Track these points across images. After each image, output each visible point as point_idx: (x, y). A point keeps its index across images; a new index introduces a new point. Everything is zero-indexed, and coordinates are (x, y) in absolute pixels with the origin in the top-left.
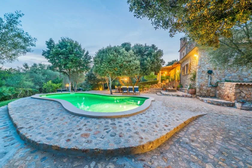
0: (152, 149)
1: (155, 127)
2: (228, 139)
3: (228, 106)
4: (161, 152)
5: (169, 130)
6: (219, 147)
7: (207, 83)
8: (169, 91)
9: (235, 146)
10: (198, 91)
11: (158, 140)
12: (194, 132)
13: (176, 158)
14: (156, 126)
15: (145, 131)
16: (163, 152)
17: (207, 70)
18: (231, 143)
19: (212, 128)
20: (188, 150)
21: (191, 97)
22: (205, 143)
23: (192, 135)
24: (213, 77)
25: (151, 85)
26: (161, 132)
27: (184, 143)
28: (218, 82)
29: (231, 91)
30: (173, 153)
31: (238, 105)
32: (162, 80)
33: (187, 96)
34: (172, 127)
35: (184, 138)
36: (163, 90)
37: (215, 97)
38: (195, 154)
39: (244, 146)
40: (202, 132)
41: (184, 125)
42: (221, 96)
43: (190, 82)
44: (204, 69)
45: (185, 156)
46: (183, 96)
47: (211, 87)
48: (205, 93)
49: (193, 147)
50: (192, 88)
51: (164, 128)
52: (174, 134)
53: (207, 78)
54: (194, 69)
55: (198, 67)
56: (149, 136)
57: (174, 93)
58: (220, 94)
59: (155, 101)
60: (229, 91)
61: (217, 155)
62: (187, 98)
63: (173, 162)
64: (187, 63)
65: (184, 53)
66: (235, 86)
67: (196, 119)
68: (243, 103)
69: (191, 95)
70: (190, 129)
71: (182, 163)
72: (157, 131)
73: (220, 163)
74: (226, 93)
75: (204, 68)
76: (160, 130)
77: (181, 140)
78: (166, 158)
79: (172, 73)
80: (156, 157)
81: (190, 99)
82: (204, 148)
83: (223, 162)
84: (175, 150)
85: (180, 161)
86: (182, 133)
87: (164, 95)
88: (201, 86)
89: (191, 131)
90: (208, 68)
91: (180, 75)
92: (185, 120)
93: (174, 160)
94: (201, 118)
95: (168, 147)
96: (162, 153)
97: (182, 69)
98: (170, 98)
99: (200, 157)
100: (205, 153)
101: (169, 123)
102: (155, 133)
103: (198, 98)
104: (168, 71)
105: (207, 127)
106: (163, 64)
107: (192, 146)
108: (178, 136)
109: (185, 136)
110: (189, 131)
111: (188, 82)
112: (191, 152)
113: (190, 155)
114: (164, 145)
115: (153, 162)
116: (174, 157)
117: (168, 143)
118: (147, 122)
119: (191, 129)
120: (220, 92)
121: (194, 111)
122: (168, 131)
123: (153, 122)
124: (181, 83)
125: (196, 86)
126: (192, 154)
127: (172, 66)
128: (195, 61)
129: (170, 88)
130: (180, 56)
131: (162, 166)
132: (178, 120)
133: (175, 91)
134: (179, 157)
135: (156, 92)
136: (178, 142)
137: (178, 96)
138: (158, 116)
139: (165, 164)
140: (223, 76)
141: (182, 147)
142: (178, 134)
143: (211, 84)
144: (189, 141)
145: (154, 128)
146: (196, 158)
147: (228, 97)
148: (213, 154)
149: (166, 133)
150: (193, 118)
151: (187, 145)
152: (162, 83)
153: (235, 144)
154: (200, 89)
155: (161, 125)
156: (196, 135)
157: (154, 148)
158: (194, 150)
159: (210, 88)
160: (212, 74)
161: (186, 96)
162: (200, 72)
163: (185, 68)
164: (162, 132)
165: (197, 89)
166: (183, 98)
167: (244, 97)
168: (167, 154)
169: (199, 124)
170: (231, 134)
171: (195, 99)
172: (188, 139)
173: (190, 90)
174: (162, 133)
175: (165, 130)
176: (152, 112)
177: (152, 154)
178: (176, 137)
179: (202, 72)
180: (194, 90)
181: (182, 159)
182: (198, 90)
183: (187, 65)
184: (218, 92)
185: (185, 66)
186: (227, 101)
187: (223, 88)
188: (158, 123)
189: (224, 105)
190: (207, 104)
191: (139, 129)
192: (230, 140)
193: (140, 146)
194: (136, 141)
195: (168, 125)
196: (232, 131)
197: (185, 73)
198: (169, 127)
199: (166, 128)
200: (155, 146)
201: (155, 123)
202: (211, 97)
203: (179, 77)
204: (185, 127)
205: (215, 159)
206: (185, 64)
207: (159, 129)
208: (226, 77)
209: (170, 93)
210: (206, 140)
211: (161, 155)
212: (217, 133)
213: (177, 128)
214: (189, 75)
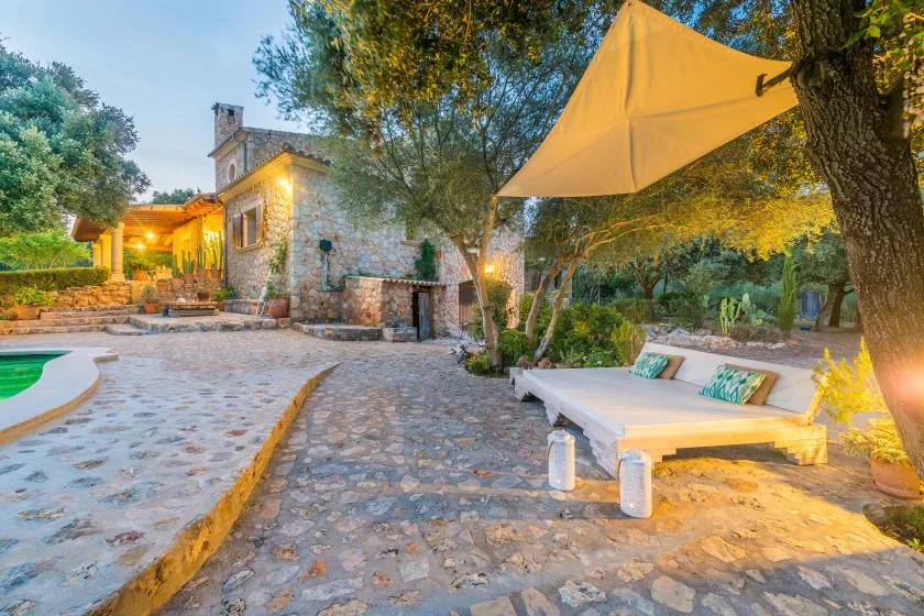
0: (207, 555)
1: (183, 456)
2: (405, 407)
3: (370, 340)
4: (255, 542)
5: (257, 440)
6: (402, 431)
7: (318, 280)
8: (182, 311)
9: (423, 415)
10: (297, 305)
11: (228, 498)
12: (330, 422)
13: (321, 523)
14: (192, 450)
15: (136, 496)
16: (266, 534)
17: (317, 237)
18: (415, 412)
19: (365, 395)
20: (345, 476)
21: (276, 327)
22: (371, 437)
23: (330, 430)
24: (333, 260)
25: (56, 293)
26: (225, 462)
27: (320, 464)
28: (344, 277)
29: (374, 300)
30: (302, 512)
31: (388, 332)
32: (132, 269)
33: (260, 323)
34: (264, 429)
35: (312, 451)
36: (142, 311)
37: (339, 320)
38: (363, 476)
39: (435, 410)
40: (352, 414)
41: (295, 411)
42: (353, 317)
43: (269, 275)
44: (309, 235)
45: (345, 498)
46: (248, 327)
47: (331, 291)
48: (314, 310)
49: (353, 460)
50: (278, 297)
51: (233, 444)
52: (275, 452)
53: (319, 263)
54: (278, 230)
55: (292, 223)
56: (176, 502)
57: (206, 320)
58: (350, 311)
59: (115, 359)
60: (369, 299)
61: (407, 449)
62: (262, 333)
63: (318, 542)
64: (251, 207)
65: (233, 166)
66: (381, 284)
67: (318, 385)
68: (396, 326)
69: (274, 321)
70: (316, 416)
71: (347, 525)
72: (208, 464)
73: (421, 462)
74: (364, 306)
75: (310, 230)
76: (219, 457)
77: (307, 460)
78: (288, 546)
79: (182, 239)
80: (247, 572)
81: (272, 334)
82: (375, 448)
83: (424, 458)
84: (304, 499)
85: (337, 522)
86: (299, 439)
87: (154, 329)
88: (305, 287)
89: (322, 421)
90: (320, 231)
91: (225, 252)
92: (293, 395)
93: (318, 534)
94: (329, 380)
95: (273, 506)
96: (259, 542)
97: (230, 225)
98: (191, 338)
99: (380, 475)
100: (383, 458)
101: (243, 421)
102: (201, 480)
103: (297, 329)
104: (161, 229)
105: (354, 395)
106: (140, 191)
107: (346, 460)
108: (291, 453)
109: (313, 442)
110: (317, 422)
111: (258, 275)
112: (352, 478)
113: (353, 486)
114: (256, 508)
115: (241, 604)
116: (312, 523)
117: (267, 492)
118: (120, 451)
119: (320, 417)
120: (350, 306)
121: (303, 364)
122: (257, 448)
123: (160, 442)
124: (231, 281)
125: (289, 290)
126: (359, 481)
127: (180, 209)
128: (282, 202)
129: (182, 300)
130: (217, 176)
131: (287, 586)
132: (269, 402)
133: (208, 312)
134: (327, 512)
135: (103, 322)
136: (300, 468)
137: (227, 328)
138: (177, 409)
139: (297, 568)
140: (353, 259)
141: (321, 477)
142: (287, 446)
143: (329, 281)
144: (331, 452)
145: (182, 464)
146: (373, 484)
147: (369, 316)
148: (400, 451)
149: (253, 457)
150: (310, 383)
151: (331, 465)
152: (134, 284)
153: (421, 412)
154: (303, 299)
155: (213, 437)
156: (341, 427)
157: (214, 547)
158: (357, 467)
159: (328, 295)
160: (332, 252)
161: (260, 326)
162: (298, 240)
163: (245, 223)
164: (233, 459)
165: (293, 298)
166: (249, 334)
167: (396, 313)
168: (284, 530)
169: (332, 395)
170: (404, 395)
171: (289, 331)
172: (326, 448)
173: (272, 304)
174: (235, 463)
175: (240, 448)
176: (131, 402)
177: (218, 578)
178: (286, 458)
179: (306, 242)
180: (283, 301)
181: (339, 513)
182: (295, 300)
183: (252, 215)
184: (345, 306)
185: (245, 216)
186: (366, 325)
187: (357, 292)
188: (193, 434)
189: (364, 338)
190: (323, 341)
191: (79, 506)
192: (410, 407)
193: (141, 577)
194: (92, 571)
195: (243, 428)
196: (403, 387)
197: (246, 245)
198: (252, 433)
199: (239, 441)
200: (220, 531)
201: (178, 439)
202: (331, 321)
203: (218, 258)
204: (298, 415)
205: (411, 461)
206: (244, 210)
207: (211, 457)
208: (361, 265)
209: (192, 321)
210: (369, 429)
211: (263, 549)
212: (380, 403)
213: (280, 425)
214: (262, 251)
